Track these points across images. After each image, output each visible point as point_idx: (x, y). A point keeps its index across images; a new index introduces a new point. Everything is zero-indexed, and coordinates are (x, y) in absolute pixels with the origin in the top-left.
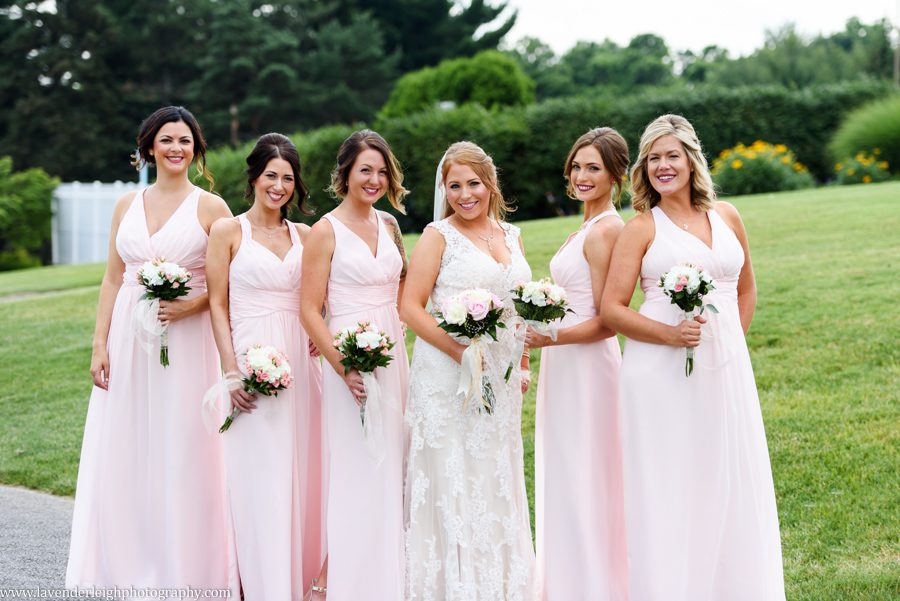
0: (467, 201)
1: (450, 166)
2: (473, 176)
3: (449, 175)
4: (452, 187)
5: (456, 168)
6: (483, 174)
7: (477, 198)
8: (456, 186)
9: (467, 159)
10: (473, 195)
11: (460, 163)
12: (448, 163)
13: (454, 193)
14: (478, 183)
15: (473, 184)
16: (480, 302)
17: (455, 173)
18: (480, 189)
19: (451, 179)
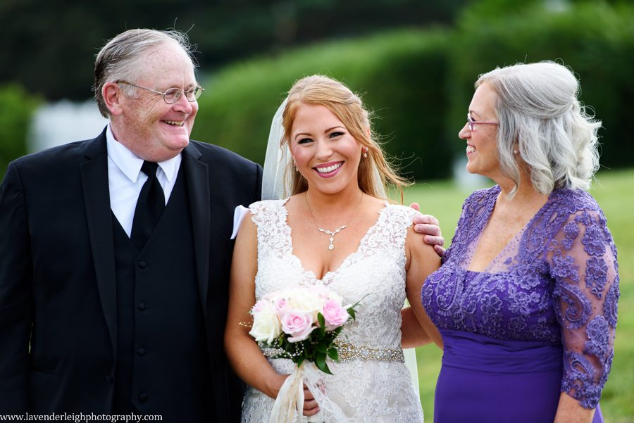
0: (325, 162)
1: (296, 110)
2: (333, 122)
3: (295, 125)
4: (302, 142)
5: (305, 111)
6: (348, 119)
7: (342, 154)
8: (307, 140)
9: (323, 97)
10: (335, 151)
11: (311, 103)
12: (292, 106)
13: (305, 151)
14: (341, 134)
15: (334, 134)
16: (300, 312)
17: (304, 120)
18: (346, 142)
19: (298, 130)
